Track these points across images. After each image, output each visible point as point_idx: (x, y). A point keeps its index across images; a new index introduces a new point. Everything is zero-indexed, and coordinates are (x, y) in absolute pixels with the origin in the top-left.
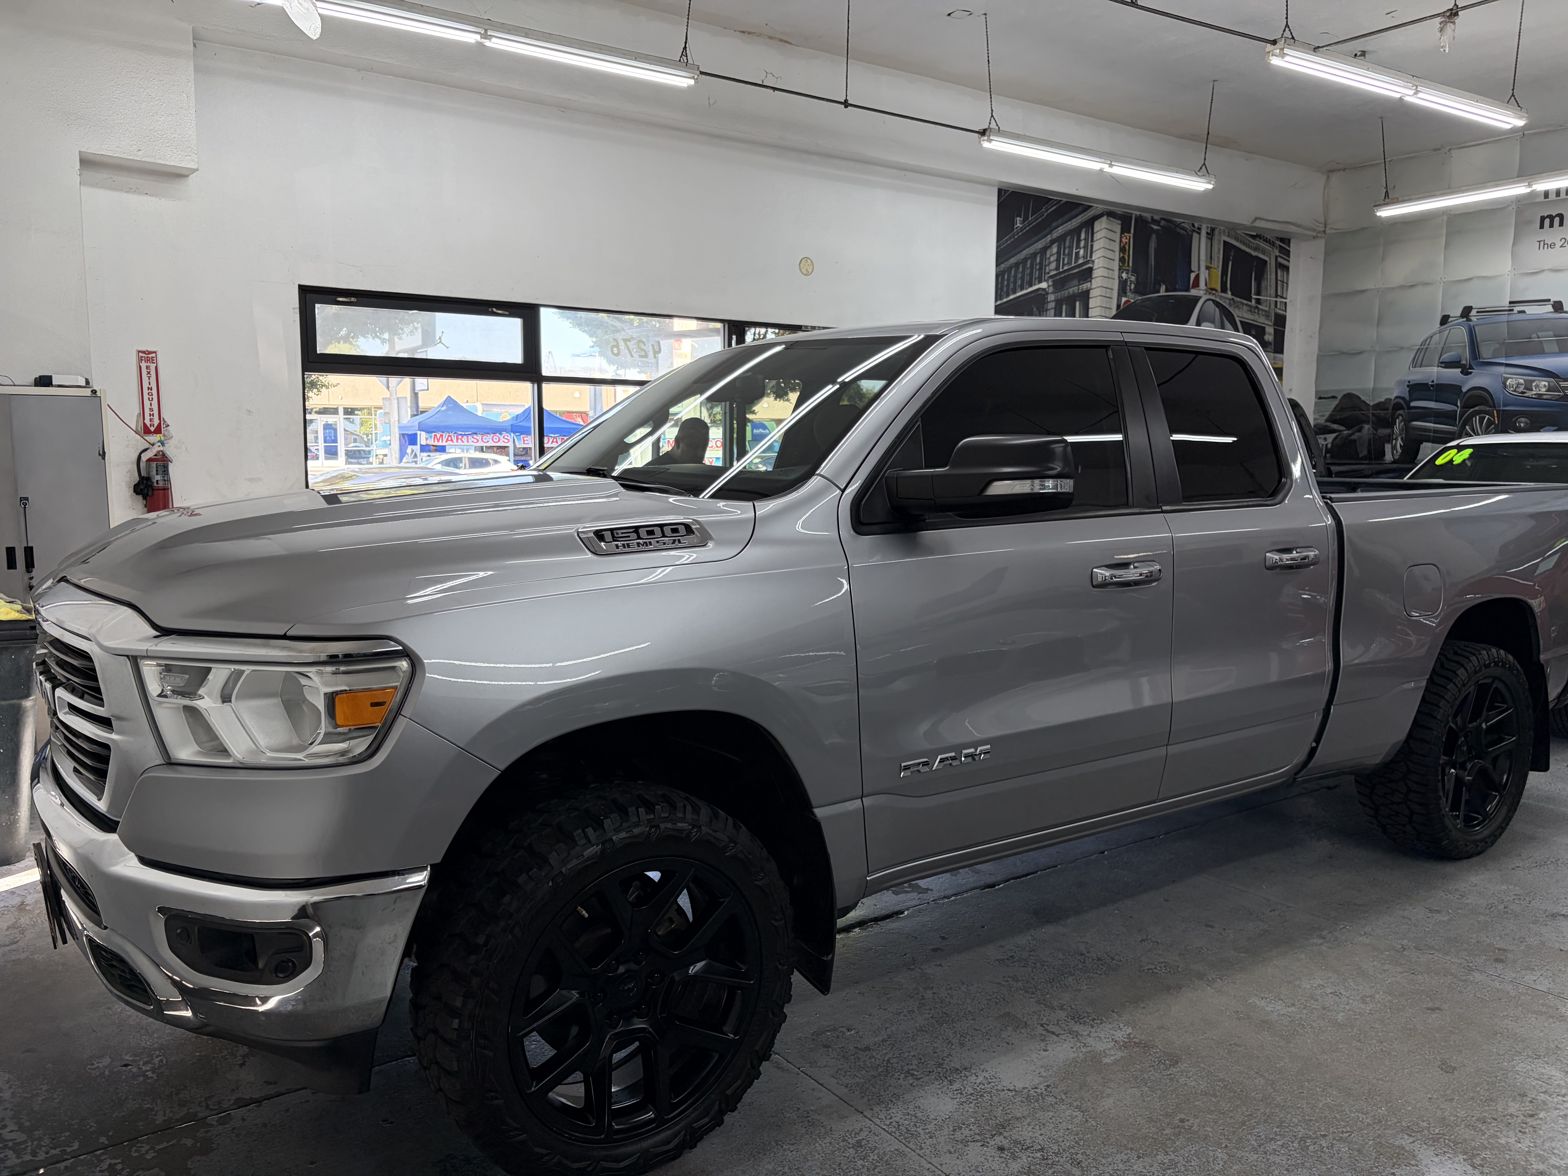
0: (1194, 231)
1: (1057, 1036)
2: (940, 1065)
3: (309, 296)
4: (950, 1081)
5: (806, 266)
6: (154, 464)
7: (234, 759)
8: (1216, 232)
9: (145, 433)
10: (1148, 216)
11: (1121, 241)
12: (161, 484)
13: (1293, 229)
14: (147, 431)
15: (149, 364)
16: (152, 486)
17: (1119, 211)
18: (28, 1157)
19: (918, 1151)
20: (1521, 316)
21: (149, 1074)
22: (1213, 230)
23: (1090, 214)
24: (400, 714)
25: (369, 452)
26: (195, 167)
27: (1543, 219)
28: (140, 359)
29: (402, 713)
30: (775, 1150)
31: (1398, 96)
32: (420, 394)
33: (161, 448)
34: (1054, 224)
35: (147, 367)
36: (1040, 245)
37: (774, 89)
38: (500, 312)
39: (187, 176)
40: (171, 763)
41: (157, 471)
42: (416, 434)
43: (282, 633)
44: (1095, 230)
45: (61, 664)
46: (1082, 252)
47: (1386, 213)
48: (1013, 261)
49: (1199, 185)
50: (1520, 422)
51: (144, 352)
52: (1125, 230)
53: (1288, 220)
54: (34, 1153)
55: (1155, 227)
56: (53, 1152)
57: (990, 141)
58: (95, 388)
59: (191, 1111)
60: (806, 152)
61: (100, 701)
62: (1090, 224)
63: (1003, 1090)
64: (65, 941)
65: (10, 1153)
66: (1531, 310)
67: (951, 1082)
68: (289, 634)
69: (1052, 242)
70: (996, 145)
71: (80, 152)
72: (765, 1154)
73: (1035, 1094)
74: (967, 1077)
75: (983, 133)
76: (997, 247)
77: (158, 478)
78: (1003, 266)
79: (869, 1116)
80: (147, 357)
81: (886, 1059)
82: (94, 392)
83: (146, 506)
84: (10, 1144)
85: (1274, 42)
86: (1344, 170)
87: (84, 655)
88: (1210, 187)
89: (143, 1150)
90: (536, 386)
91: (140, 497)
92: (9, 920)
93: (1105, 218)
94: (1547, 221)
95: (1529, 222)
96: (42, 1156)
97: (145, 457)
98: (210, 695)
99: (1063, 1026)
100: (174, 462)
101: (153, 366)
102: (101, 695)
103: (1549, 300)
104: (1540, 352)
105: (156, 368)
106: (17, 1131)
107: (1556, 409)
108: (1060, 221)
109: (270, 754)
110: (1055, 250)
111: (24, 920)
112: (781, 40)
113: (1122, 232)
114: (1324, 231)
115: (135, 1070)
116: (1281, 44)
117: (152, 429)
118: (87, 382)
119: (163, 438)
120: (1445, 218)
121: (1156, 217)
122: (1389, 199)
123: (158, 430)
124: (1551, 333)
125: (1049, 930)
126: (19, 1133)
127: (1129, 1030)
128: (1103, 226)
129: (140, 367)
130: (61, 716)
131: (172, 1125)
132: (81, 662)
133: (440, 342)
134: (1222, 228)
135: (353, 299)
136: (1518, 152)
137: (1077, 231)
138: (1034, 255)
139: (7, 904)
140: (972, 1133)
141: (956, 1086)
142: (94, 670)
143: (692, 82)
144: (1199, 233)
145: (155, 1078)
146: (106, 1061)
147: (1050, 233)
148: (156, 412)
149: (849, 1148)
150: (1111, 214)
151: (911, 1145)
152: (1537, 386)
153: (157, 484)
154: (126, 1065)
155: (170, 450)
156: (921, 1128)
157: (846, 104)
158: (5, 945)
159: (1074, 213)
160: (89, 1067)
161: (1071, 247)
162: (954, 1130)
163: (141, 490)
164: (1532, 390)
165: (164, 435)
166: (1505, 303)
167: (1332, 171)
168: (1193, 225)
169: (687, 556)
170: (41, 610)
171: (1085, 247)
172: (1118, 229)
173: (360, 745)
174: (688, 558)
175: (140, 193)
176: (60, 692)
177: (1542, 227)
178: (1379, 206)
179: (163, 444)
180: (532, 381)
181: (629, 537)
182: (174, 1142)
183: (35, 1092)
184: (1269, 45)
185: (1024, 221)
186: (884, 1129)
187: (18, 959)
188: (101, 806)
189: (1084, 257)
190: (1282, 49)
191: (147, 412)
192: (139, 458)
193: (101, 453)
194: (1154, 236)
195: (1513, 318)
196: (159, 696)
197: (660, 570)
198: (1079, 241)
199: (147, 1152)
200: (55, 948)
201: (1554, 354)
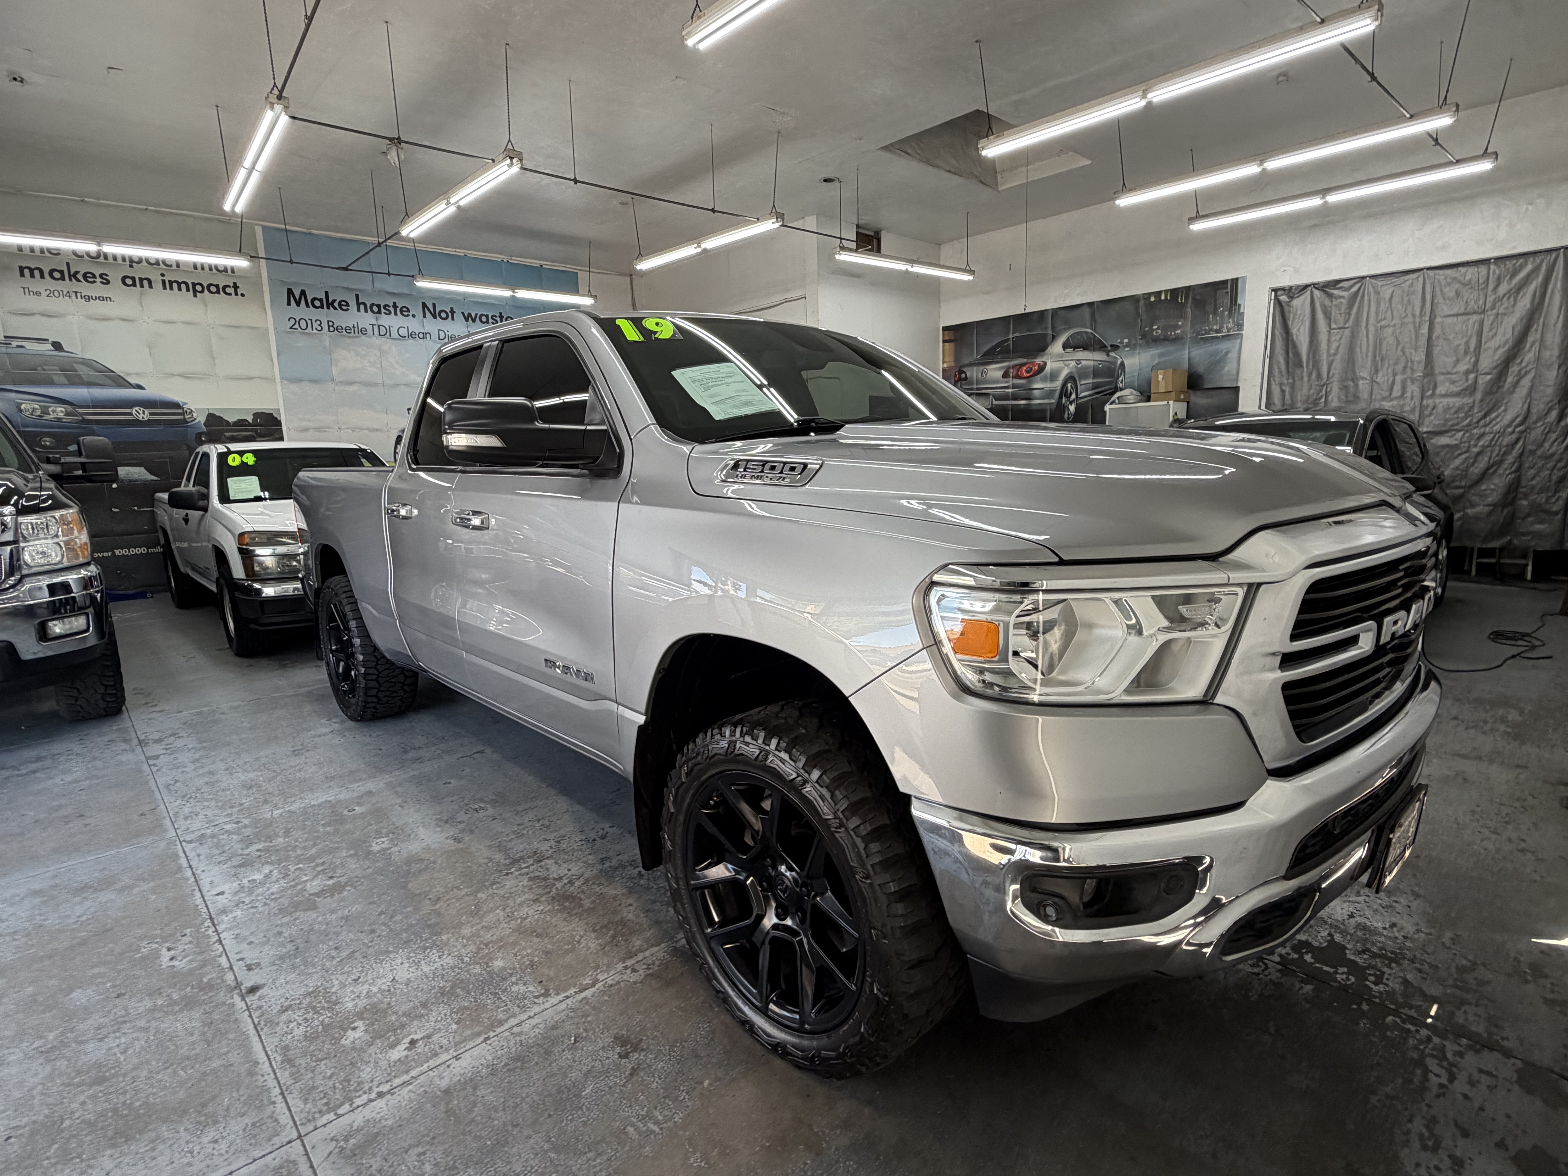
18: (1436, 1040)
20: (21, 350)
27: (22, 268)
50: (45, 441)
54: (1429, 1039)
56: (1413, 1028)
65: (1449, 1055)
66: (31, 346)
84: (1445, 1064)
89: (1344, 977)
94: (27, 272)
95: (8, 269)
96: (1424, 1032)
103: (47, 340)
106: (1431, 1071)
124: (56, 368)
126: (1430, 1068)
152: (54, 411)
164: (49, 414)
177: (23, 275)
182: (1317, 965)
195: (12, 350)
199: (1343, 973)
201: (62, 385)
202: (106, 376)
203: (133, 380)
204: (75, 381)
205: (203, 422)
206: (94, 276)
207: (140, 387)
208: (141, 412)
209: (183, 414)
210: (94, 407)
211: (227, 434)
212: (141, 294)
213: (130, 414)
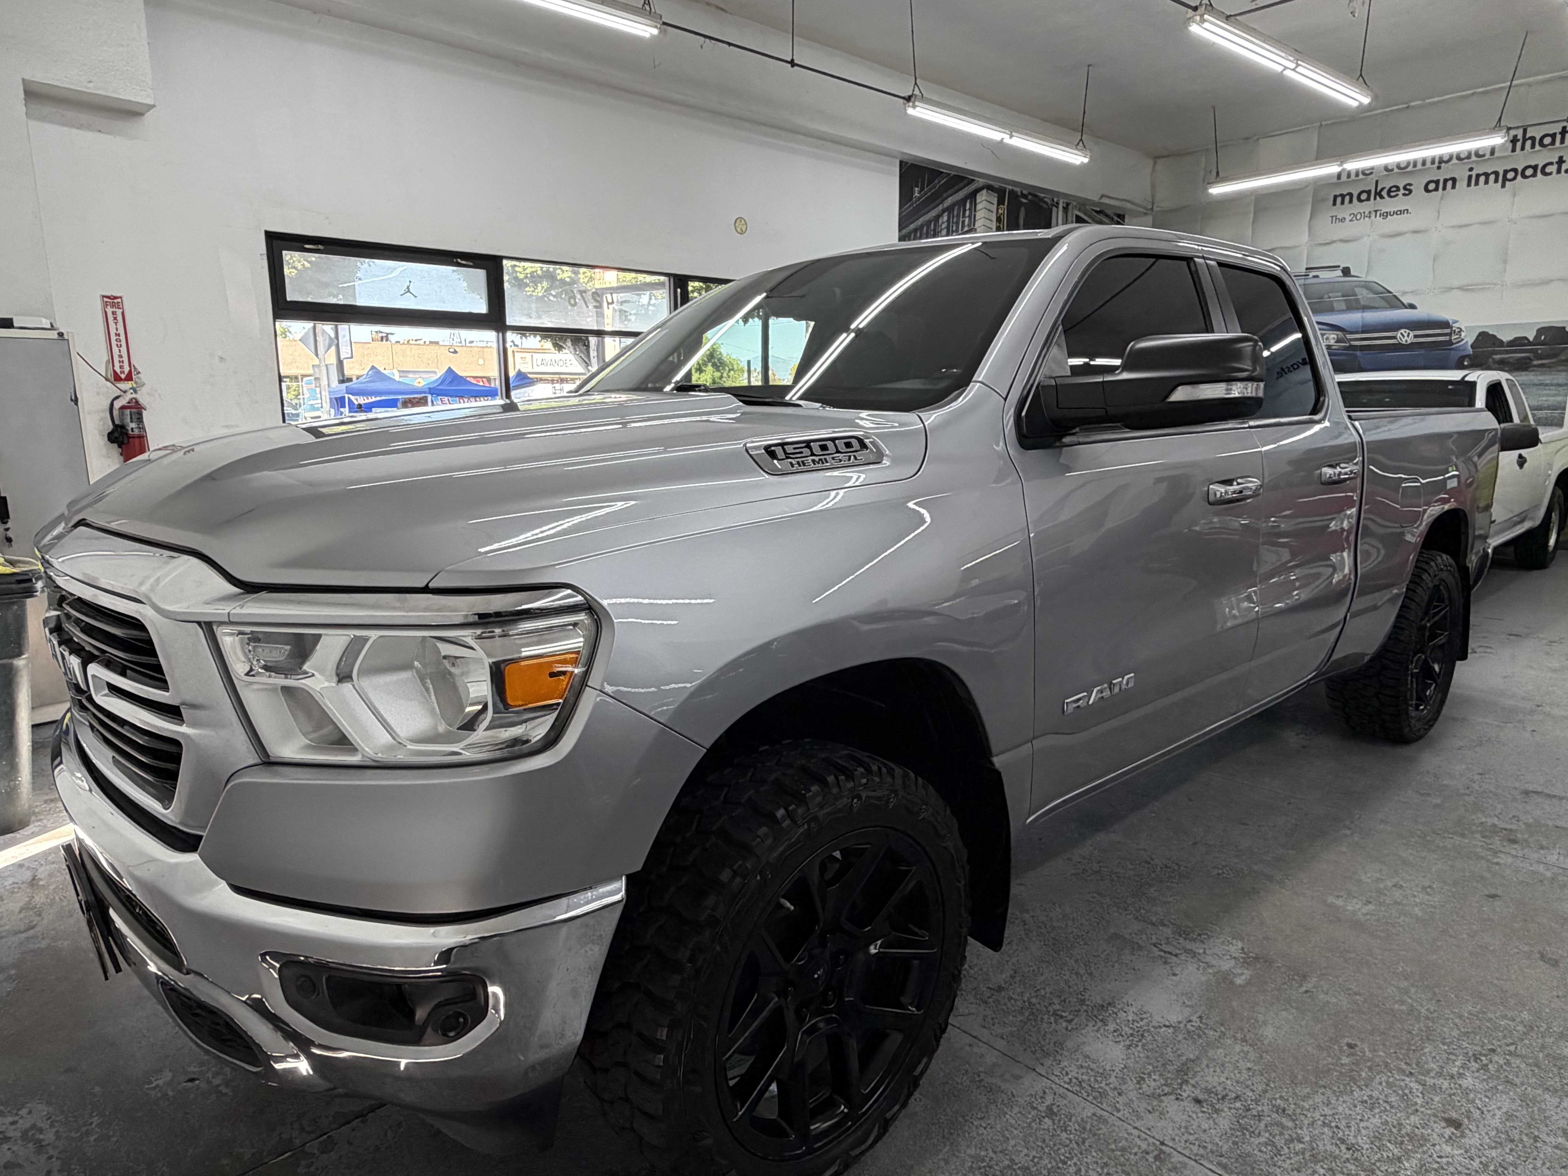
0: (1053, 205)
1: (1176, 956)
2: (1082, 1002)
3: (275, 243)
4: (1102, 1020)
5: (741, 226)
6: (128, 412)
7: (363, 756)
8: (1070, 207)
9: (115, 380)
10: (1018, 190)
11: (997, 212)
12: (136, 432)
13: (1129, 206)
14: (117, 378)
15: (114, 310)
16: (127, 434)
17: (996, 185)
19: (1115, 1113)
20: (1315, 280)
21: (223, 1089)
22: (1068, 204)
23: (973, 187)
24: (587, 685)
25: (298, 415)
26: (152, 103)
27: (1335, 197)
28: (106, 304)
29: (589, 684)
30: (967, 1128)
31: (1279, 69)
32: (345, 361)
33: (134, 396)
34: (945, 195)
35: (114, 313)
36: (933, 213)
37: (730, 44)
38: (464, 262)
39: (141, 114)
40: (268, 762)
41: (131, 418)
42: (344, 397)
43: (421, 584)
44: (978, 201)
45: (89, 630)
46: (967, 220)
47: (1216, 190)
48: (912, 227)
49: (1076, 158)
51: (108, 297)
52: (1000, 202)
53: (1127, 198)
55: (1024, 201)
57: (914, 107)
58: (61, 330)
59: (284, 1136)
60: (741, 118)
61: (161, 683)
62: (973, 196)
63: (1160, 1027)
64: (118, 969)
66: (1324, 275)
67: (1104, 1022)
68: (431, 585)
69: (944, 211)
70: (920, 112)
71: (23, 80)
72: (958, 1135)
73: (1193, 1029)
74: (1116, 1014)
75: (908, 99)
76: (900, 214)
77: (133, 425)
78: (904, 231)
79: (1044, 1073)
80: (112, 301)
81: (1026, 999)
82: (61, 335)
83: (121, 454)
85: (1195, 9)
86: (1168, 156)
87: (135, 624)
88: (1086, 160)
90: (501, 335)
91: (116, 445)
92: (21, 899)
93: (984, 191)
94: (1339, 200)
95: (1324, 200)
97: (118, 404)
98: (322, 672)
99: (1175, 943)
100: (147, 407)
101: (119, 312)
102: (164, 675)
103: (1339, 266)
104: (1331, 310)
105: (123, 314)
107: (1341, 358)
108: (950, 192)
109: (411, 746)
110: (945, 218)
111: (39, 899)
112: (718, 7)
113: (998, 205)
114: (1152, 209)
115: (203, 1085)
116: (1202, 10)
117: (123, 376)
118: (52, 325)
119: (135, 385)
120: (1253, 197)
121: (1025, 192)
122: (1219, 178)
123: (129, 377)
124: (1340, 294)
125: (1101, 838)
127: (1240, 944)
128: (984, 198)
129: (106, 313)
130: (99, 699)
131: (266, 1160)
132: (125, 631)
133: (409, 291)
134: (1075, 203)
135: (320, 247)
136: (1316, 139)
137: (963, 202)
138: (930, 222)
139: (16, 881)
140: (1158, 1083)
141: (1111, 1027)
142: (150, 642)
143: (655, 32)
144: (1057, 207)
145: (230, 1094)
146: (167, 1076)
147: (942, 202)
148: (125, 359)
149: (1044, 1117)
150: (990, 188)
151: (1104, 1106)
152: (1328, 339)
153: (132, 431)
154: (192, 1080)
155: (143, 398)
156: (1104, 1082)
157: (792, 63)
158: (21, 932)
159: (961, 185)
160: (147, 1086)
161: (958, 216)
162: (1138, 1082)
163: (116, 438)
165: (136, 383)
166: (1303, 270)
167: (1158, 157)
168: (1053, 200)
169: (856, 477)
170: (53, 561)
171: (970, 217)
172: (995, 202)
173: (539, 729)
174: (857, 479)
175: (92, 130)
176: (94, 669)
177: (1334, 204)
178: (1211, 183)
179: (135, 392)
180: (497, 331)
181: (801, 453)
183: (84, 1129)
184: (1190, 11)
185: (922, 189)
186: (1067, 1089)
187: (39, 948)
188: (168, 814)
189: (969, 225)
190: (1202, 16)
191: (116, 359)
192: (112, 405)
193: (73, 398)
194: (1023, 208)
195: (1308, 281)
196: (247, 674)
197: (833, 493)
198: (965, 210)
200: (107, 979)
201: (1341, 311)
202: (1382, 298)
203: (1406, 300)
204: (1353, 305)
205: (1470, 343)
206: (1398, 189)
207: (1412, 306)
208: (1405, 335)
209: (1450, 335)
210: (1363, 332)
211: (1497, 357)
212: (1442, 199)
213: (1395, 338)
